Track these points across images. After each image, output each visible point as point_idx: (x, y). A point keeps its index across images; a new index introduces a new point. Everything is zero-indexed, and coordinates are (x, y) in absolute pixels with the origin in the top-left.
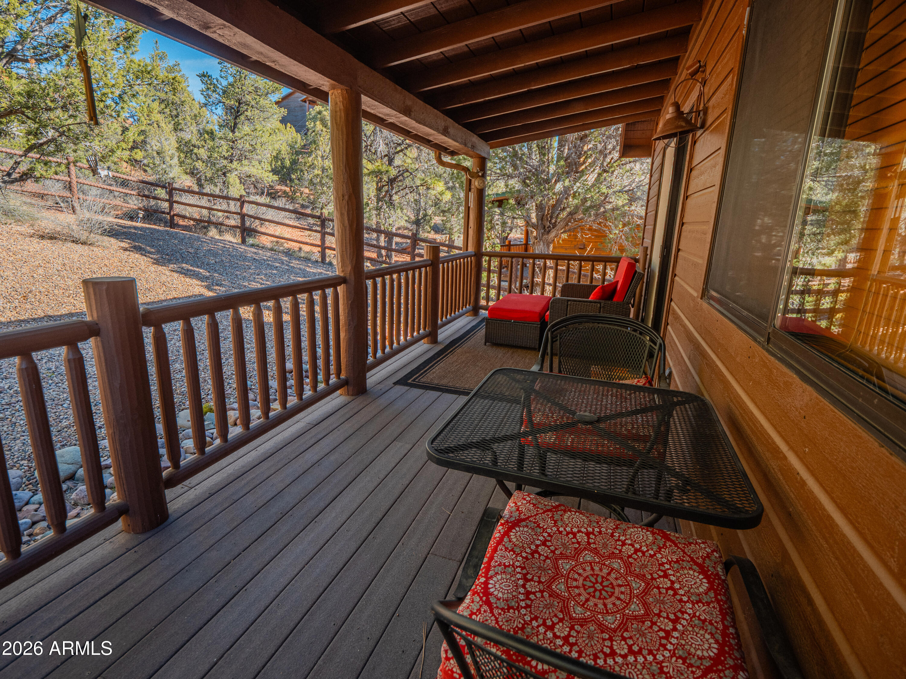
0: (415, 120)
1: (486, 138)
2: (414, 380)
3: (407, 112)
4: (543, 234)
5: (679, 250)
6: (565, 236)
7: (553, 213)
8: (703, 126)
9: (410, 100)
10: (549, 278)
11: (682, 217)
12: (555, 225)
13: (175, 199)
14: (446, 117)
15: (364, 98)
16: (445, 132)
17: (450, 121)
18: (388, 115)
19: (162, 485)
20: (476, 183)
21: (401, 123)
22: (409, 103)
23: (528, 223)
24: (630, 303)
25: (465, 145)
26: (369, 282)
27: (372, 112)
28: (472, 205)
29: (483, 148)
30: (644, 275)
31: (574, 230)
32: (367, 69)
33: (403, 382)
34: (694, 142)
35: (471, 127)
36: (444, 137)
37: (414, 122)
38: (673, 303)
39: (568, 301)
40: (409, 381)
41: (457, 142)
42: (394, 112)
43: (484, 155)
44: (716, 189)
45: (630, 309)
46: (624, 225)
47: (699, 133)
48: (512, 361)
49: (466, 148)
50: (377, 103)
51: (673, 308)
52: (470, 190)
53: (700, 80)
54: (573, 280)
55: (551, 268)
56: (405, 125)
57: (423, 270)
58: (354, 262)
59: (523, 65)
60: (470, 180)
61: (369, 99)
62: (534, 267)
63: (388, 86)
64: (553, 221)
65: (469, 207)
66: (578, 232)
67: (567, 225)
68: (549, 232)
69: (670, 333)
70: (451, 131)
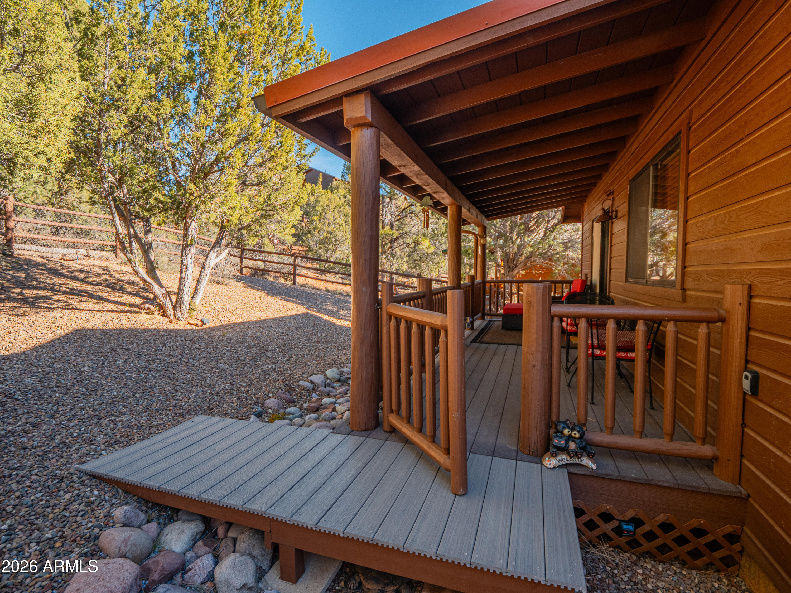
0: (471, 213)
2: (479, 341)
3: (469, 210)
4: (509, 272)
5: (611, 269)
6: (523, 272)
7: (515, 258)
8: (616, 217)
10: (514, 301)
11: (611, 254)
12: (516, 266)
13: (244, 256)
20: (481, 241)
23: (498, 265)
29: (485, 221)
31: (530, 268)
33: (474, 342)
34: (612, 223)
38: (611, 293)
40: (477, 342)
42: (466, 211)
43: (485, 225)
44: (626, 243)
46: (565, 264)
47: (614, 220)
49: (480, 223)
53: (611, 199)
55: (515, 294)
60: (478, 240)
62: (505, 294)
64: (515, 263)
65: (479, 255)
66: (532, 270)
67: (526, 265)
68: (513, 270)
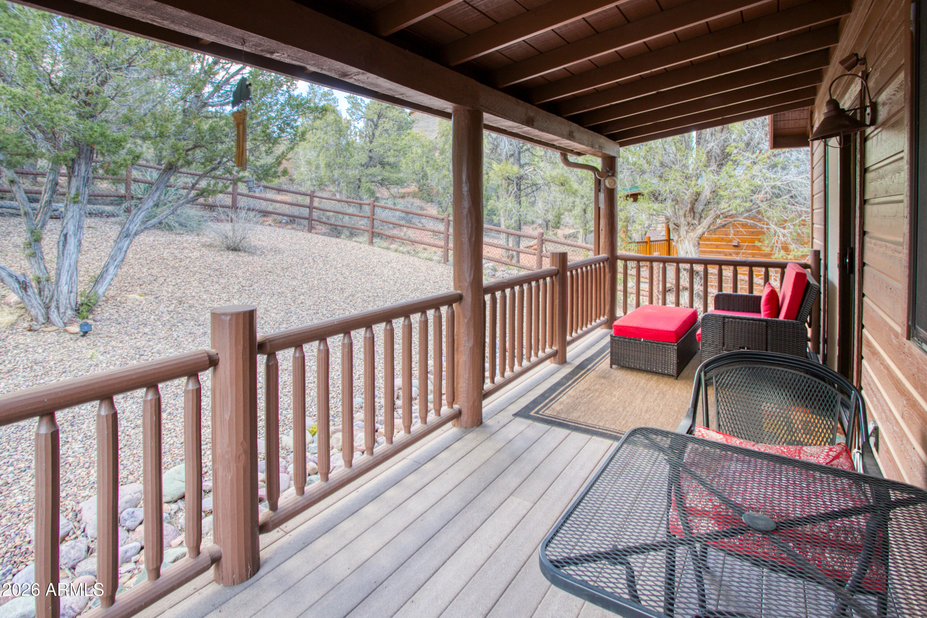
0: (538, 129)
1: (613, 137)
2: (537, 412)
3: (529, 122)
4: (687, 232)
8: (872, 123)
9: (533, 111)
12: (700, 222)
13: (315, 205)
14: (570, 123)
15: (486, 115)
16: (571, 136)
17: (575, 126)
18: (510, 127)
19: (257, 529)
20: (606, 183)
21: (524, 133)
22: (531, 114)
24: (807, 321)
25: (592, 146)
26: (488, 297)
27: (495, 125)
28: (602, 206)
29: (611, 148)
30: (820, 289)
32: (489, 89)
33: (524, 413)
34: (865, 139)
35: (598, 129)
36: (568, 141)
37: (537, 131)
38: (865, 331)
39: (724, 317)
40: (532, 413)
41: (584, 144)
42: (516, 124)
43: (612, 154)
45: (806, 330)
48: (657, 392)
49: (593, 150)
50: (499, 118)
51: (867, 337)
52: (600, 191)
53: (860, 74)
54: (728, 289)
56: (528, 134)
57: (548, 279)
58: (472, 277)
59: (649, 72)
60: (600, 180)
61: (491, 115)
63: (510, 102)
65: (599, 208)
67: (715, 221)
68: (694, 230)
69: (867, 371)
70: (577, 135)
